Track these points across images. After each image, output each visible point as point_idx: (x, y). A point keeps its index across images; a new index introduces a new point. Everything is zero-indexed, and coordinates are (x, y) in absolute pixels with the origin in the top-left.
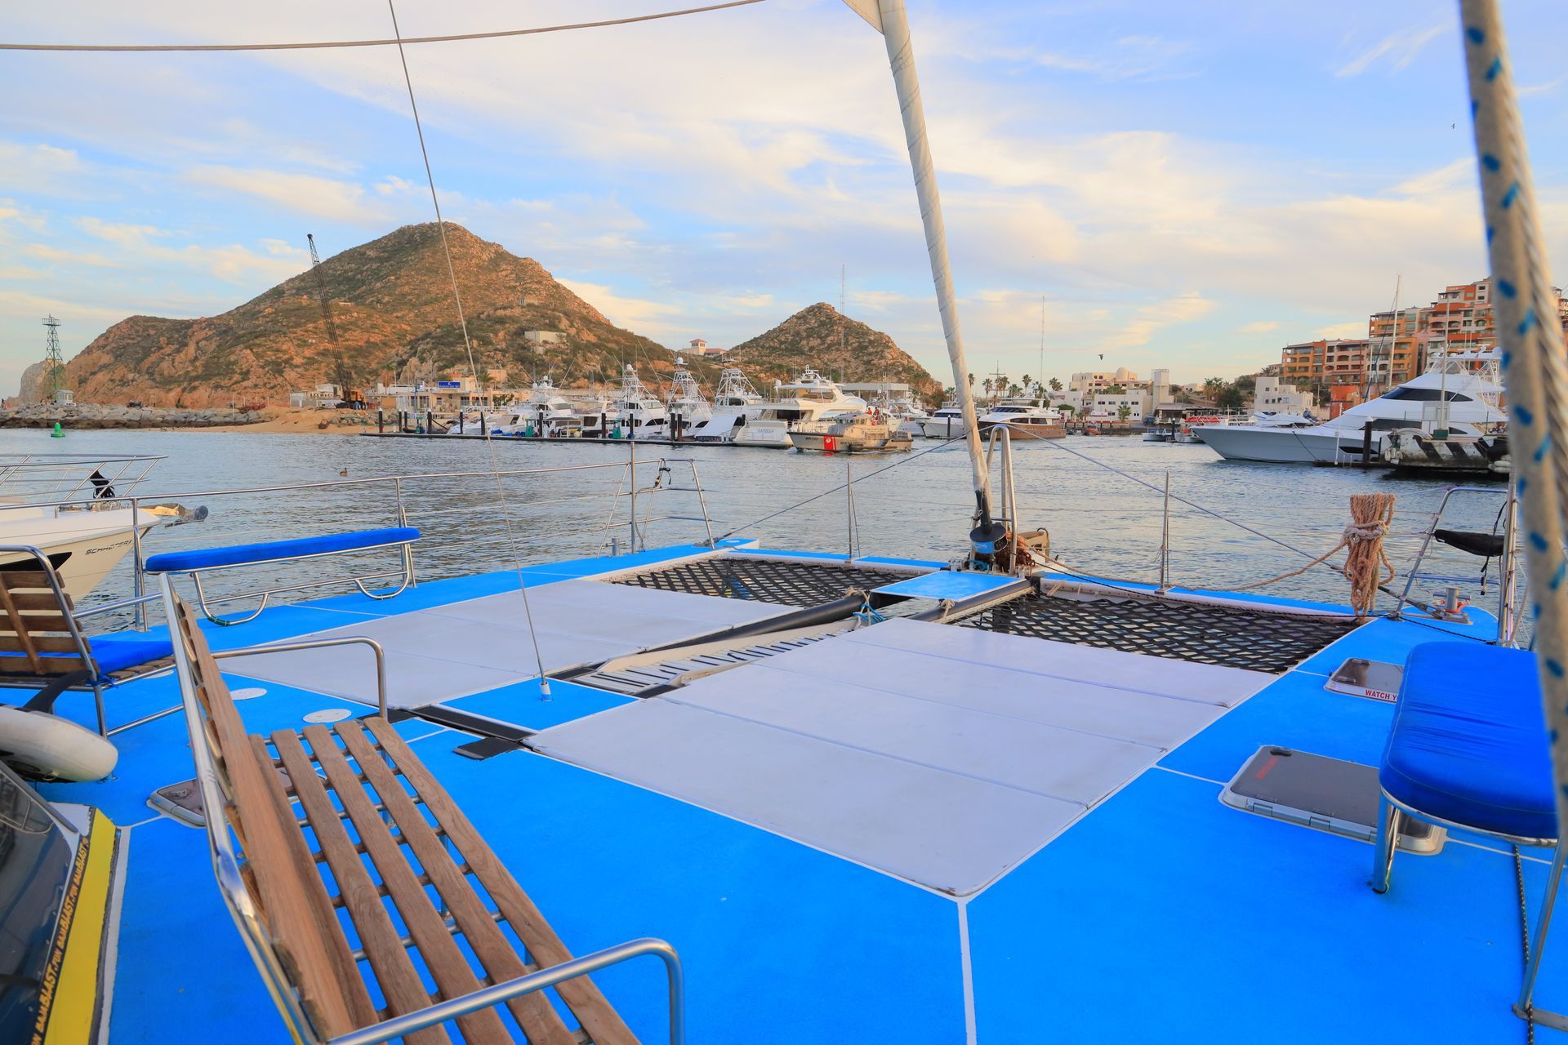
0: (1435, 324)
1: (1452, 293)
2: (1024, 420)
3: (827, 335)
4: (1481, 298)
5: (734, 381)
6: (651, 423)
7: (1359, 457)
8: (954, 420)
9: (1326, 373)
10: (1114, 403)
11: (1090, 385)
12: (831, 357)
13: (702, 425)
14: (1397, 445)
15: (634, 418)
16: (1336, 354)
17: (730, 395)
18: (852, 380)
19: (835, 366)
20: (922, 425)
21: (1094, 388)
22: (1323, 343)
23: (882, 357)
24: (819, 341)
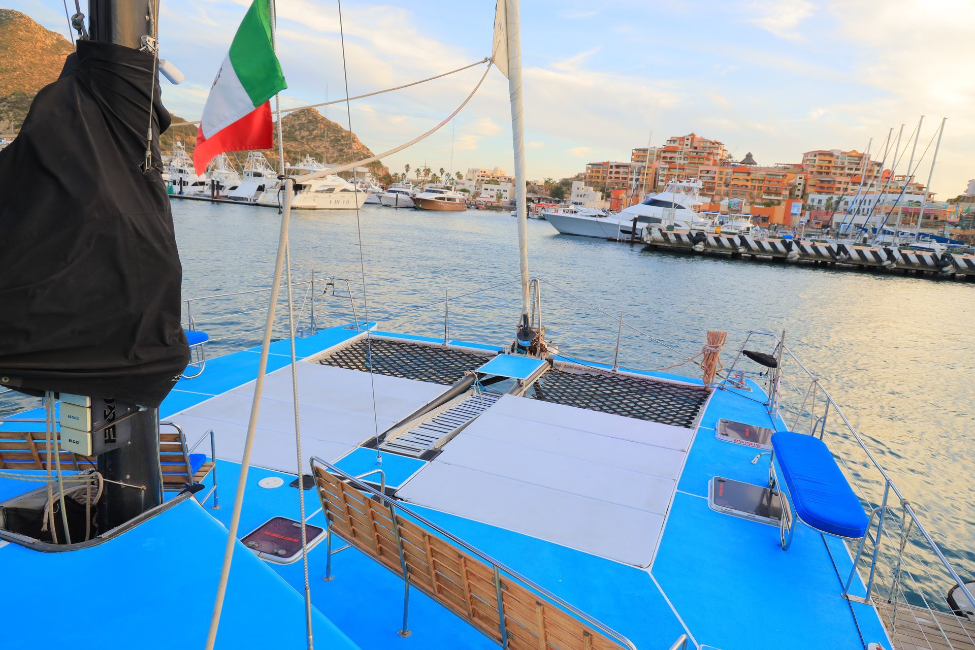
0: (664, 158)
1: (673, 141)
2: (443, 199)
3: (314, 130)
4: (687, 145)
5: (257, 160)
6: (195, 184)
7: (630, 236)
8: (400, 196)
9: (608, 181)
10: (493, 190)
11: (478, 176)
12: (315, 145)
13: (234, 188)
14: (650, 233)
15: (183, 180)
16: (614, 170)
17: (255, 170)
18: (330, 161)
19: (318, 151)
20: (380, 197)
21: (481, 178)
22: (608, 163)
23: (350, 148)
24: (308, 133)
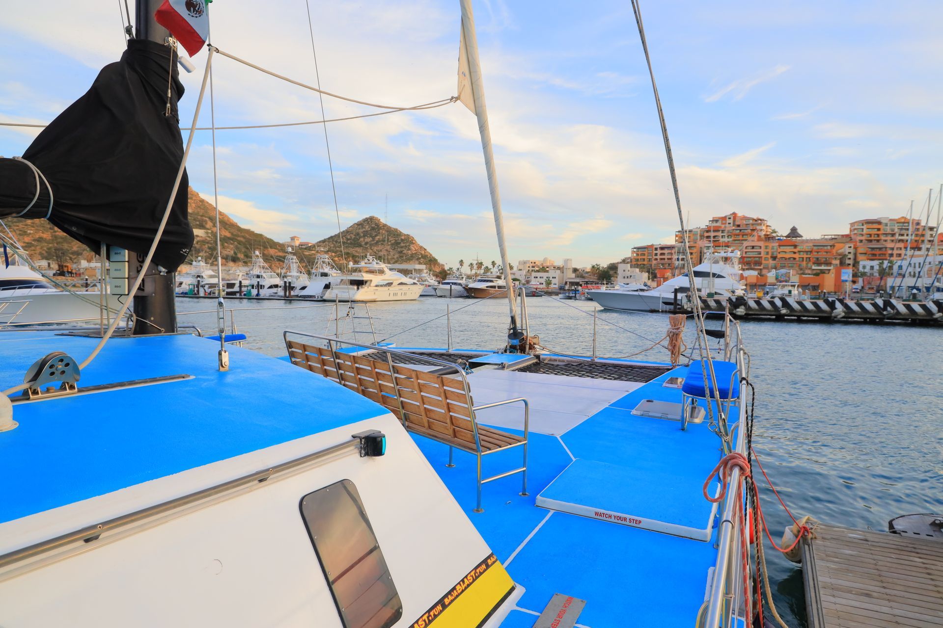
0: (708, 237)
1: (715, 220)
2: (494, 287)
3: (376, 236)
4: (729, 224)
5: (324, 262)
6: (271, 287)
7: (672, 307)
8: (454, 287)
9: (654, 262)
10: (543, 278)
11: (529, 267)
12: (378, 249)
13: (303, 288)
14: (689, 301)
15: (260, 284)
16: (659, 252)
17: (322, 271)
18: (391, 262)
19: (381, 254)
20: (435, 289)
21: (531, 269)
22: (652, 246)
23: (409, 249)
24: (371, 239)
